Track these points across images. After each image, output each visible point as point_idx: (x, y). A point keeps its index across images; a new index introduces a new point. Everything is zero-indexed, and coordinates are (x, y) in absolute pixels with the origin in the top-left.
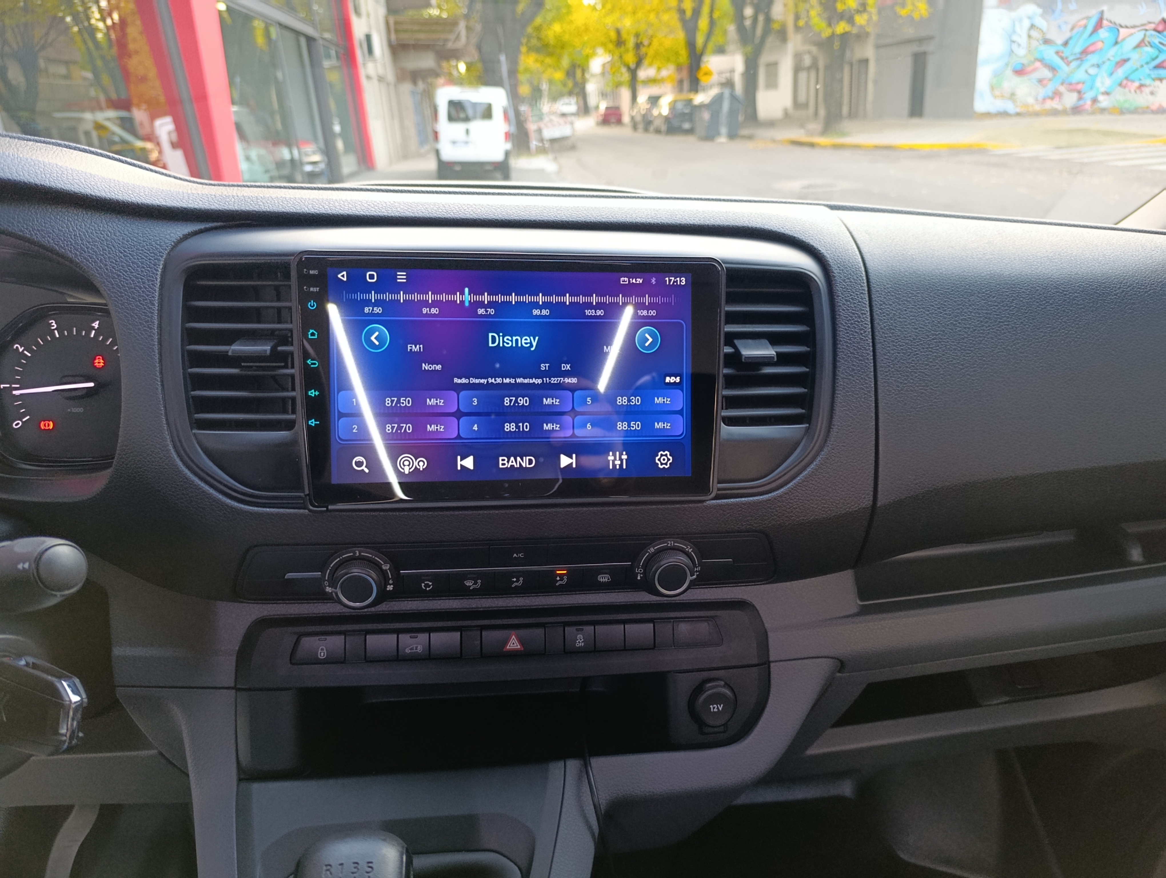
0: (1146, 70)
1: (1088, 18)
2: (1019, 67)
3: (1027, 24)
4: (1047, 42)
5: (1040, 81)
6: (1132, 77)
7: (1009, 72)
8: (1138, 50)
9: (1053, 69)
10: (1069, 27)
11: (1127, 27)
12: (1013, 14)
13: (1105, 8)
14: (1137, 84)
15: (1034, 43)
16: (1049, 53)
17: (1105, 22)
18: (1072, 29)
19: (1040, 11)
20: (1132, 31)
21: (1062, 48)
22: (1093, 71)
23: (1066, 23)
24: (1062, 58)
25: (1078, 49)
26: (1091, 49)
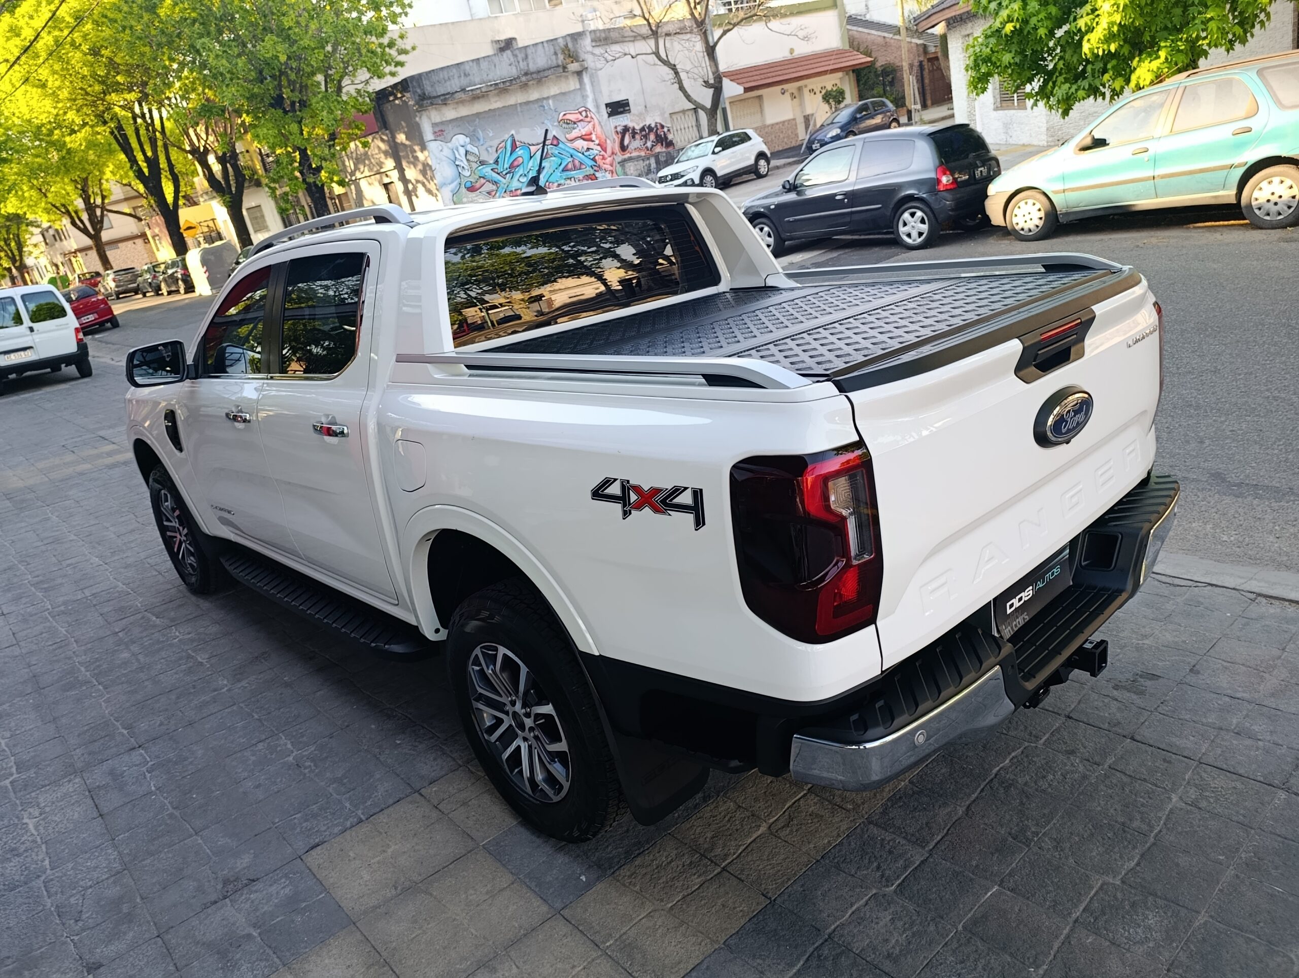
0: (558, 173)
1: (506, 141)
2: (469, 185)
3: (462, 151)
5: (489, 193)
6: (551, 180)
7: (463, 190)
8: (548, 160)
9: (495, 183)
10: (494, 149)
11: (533, 145)
13: (513, 132)
14: (556, 184)
16: (487, 171)
17: (518, 143)
18: (497, 151)
20: (538, 147)
21: (495, 166)
22: (521, 179)
23: (491, 147)
24: (498, 174)
25: (506, 166)
26: (516, 163)
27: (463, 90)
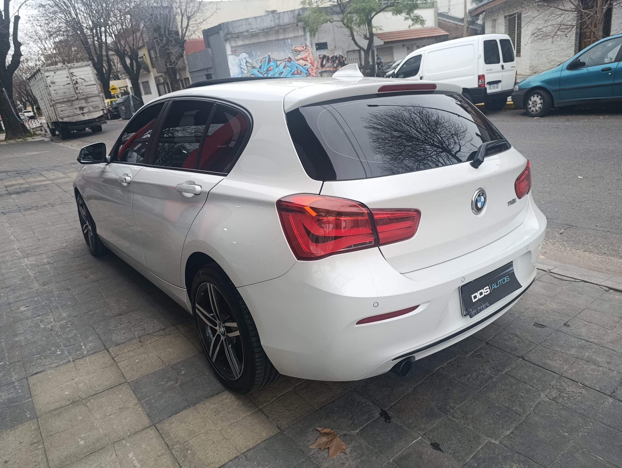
0: (290, 75)
1: (266, 58)
3: (244, 61)
4: (254, 67)
8: (285, 68)
10: (260, 61)
11: (279, 61)
12: (238, 57)
13: (269, 54)
15: (250, 68)
16: (255, 71)
17: (271, 59)
18: (261, 62)
19: (248, 56)
20: (281, 62)
21: (259, 70)
23: (258, 60)
24: (261, 73)
25: (265, 70)
26: (270, 69)
27: (247, 31)
